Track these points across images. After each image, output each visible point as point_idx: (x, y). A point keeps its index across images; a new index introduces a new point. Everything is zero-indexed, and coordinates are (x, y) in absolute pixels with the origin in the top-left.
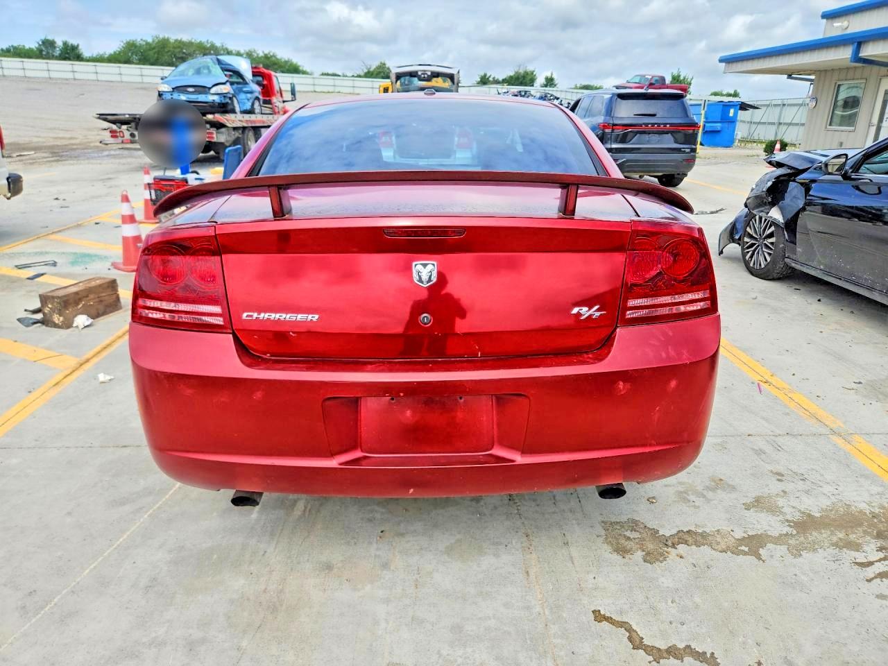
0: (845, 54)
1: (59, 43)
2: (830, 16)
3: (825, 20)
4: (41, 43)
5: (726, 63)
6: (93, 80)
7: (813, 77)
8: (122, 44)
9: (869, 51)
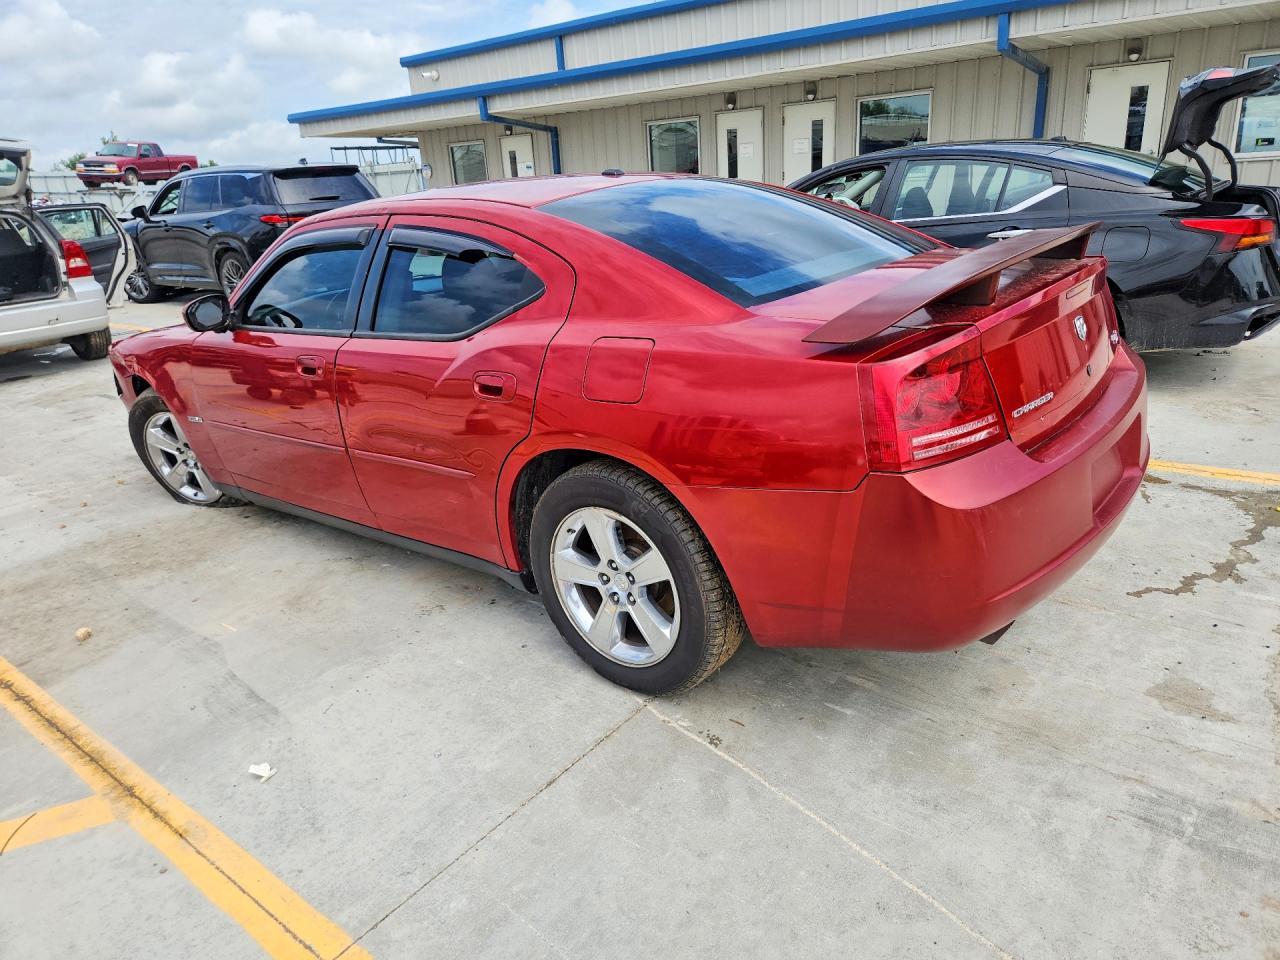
0: (470, 111)
2: (412, 63)
3: (406, 69)
5: (300, 124)
7: (416, 140)
9: (500, 106)
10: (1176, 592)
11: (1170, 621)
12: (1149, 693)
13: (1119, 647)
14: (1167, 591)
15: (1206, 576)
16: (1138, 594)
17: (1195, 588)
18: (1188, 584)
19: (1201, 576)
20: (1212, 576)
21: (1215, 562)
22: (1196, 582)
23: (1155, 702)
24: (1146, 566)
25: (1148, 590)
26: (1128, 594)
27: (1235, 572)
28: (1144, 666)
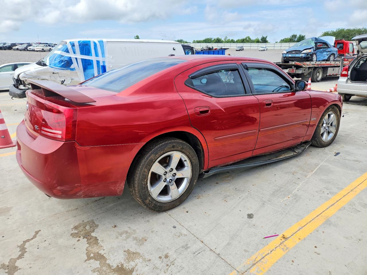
1: (298, 36)
4: (291, 36)
6: (279, 50)
8: (323, 34)
10: (25, 242)
11: (19, 229)
12: (12, 208)
13: (28, 213)
14: (28, 241)
15: (18, 258)
16: (37, 233)
17: (19, 249)
18: (23, 249)
19: (20, 257)
20: (15, 260)
21: (19, 271)
22: (20, 253)
23: (9, 206)
24: (45, 247)
25: (35, 237)
26: (40, 231)
27: (7, 271)
28: (17, 212)
